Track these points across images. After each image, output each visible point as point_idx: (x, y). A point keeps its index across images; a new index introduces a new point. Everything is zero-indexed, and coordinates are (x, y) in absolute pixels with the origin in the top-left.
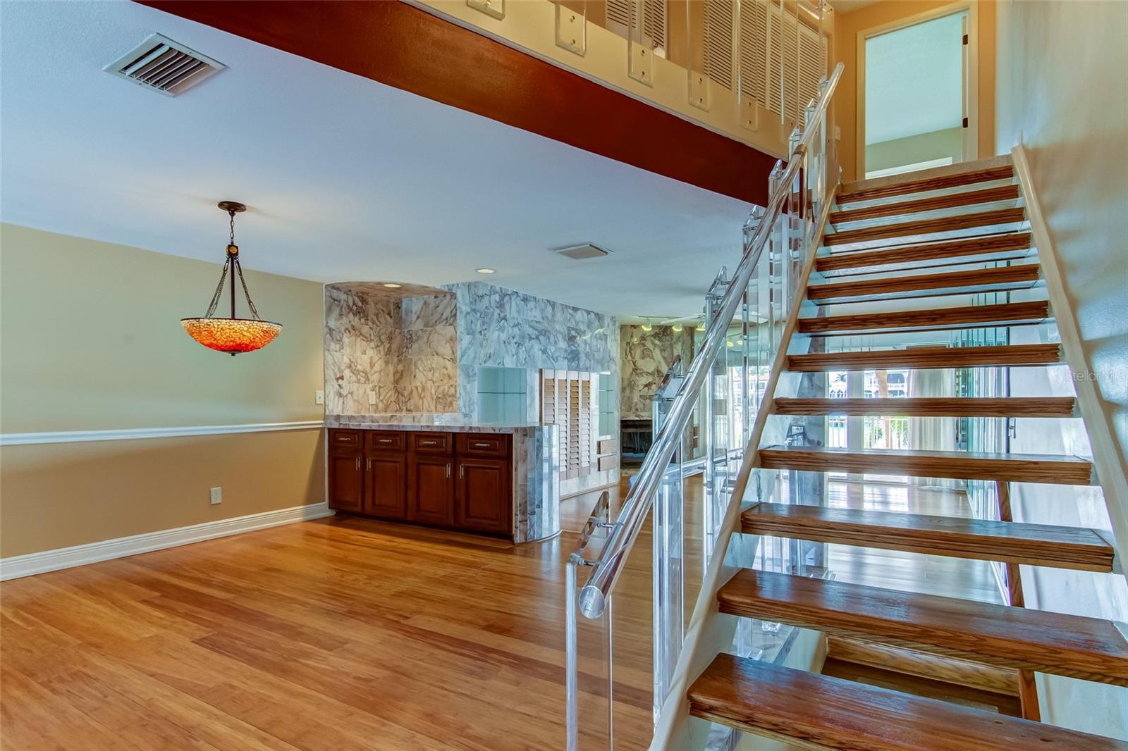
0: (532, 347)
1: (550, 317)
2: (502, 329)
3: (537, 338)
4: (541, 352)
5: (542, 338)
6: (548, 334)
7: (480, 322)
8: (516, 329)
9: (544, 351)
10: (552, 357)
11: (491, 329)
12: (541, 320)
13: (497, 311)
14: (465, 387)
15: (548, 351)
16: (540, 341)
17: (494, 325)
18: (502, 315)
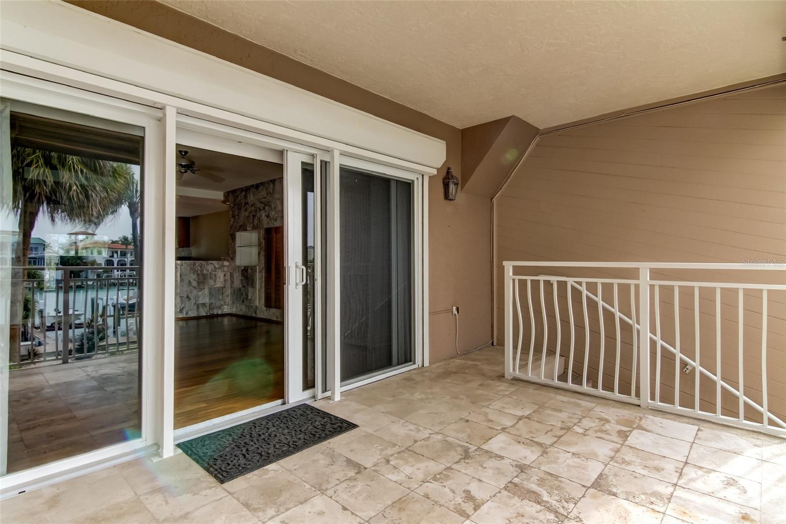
0: (261, 216)
1: (271, 191)
2: (246, 210)
3: (264, 208)
4: (266, 217)
5: (267, 208)
6: (270, 203)
7: (237, 210)
8: (253, 208)
9: (268, 216)
10: (273, 219)
11: (242, 212)
12: (266, 196)
13: (244, 200)
14: (231, 245)
15: (270, 215)
16: (265, 211)
17: (243, 209)
18: (246, 202)
